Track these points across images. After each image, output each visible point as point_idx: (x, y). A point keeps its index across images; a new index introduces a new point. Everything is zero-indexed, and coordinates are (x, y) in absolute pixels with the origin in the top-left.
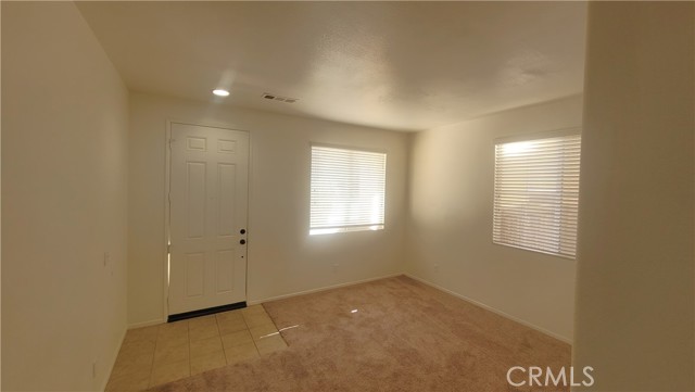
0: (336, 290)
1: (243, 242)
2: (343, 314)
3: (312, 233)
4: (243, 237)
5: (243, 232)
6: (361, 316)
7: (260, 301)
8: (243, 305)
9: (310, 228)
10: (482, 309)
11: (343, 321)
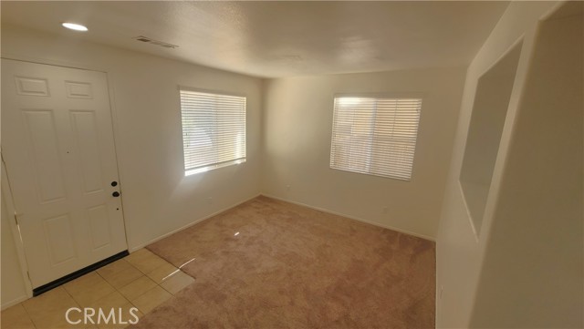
0: (212, 218)
1: (116, 194)
2: (229, 239)
3: (187, 174)
4: (116, 189)
5: (114, 184)
6: (244, 237)
7: (144, 245)
8: (125, 253)
9: (185, 170)
10: (322, 212)
11: (232, 245)
